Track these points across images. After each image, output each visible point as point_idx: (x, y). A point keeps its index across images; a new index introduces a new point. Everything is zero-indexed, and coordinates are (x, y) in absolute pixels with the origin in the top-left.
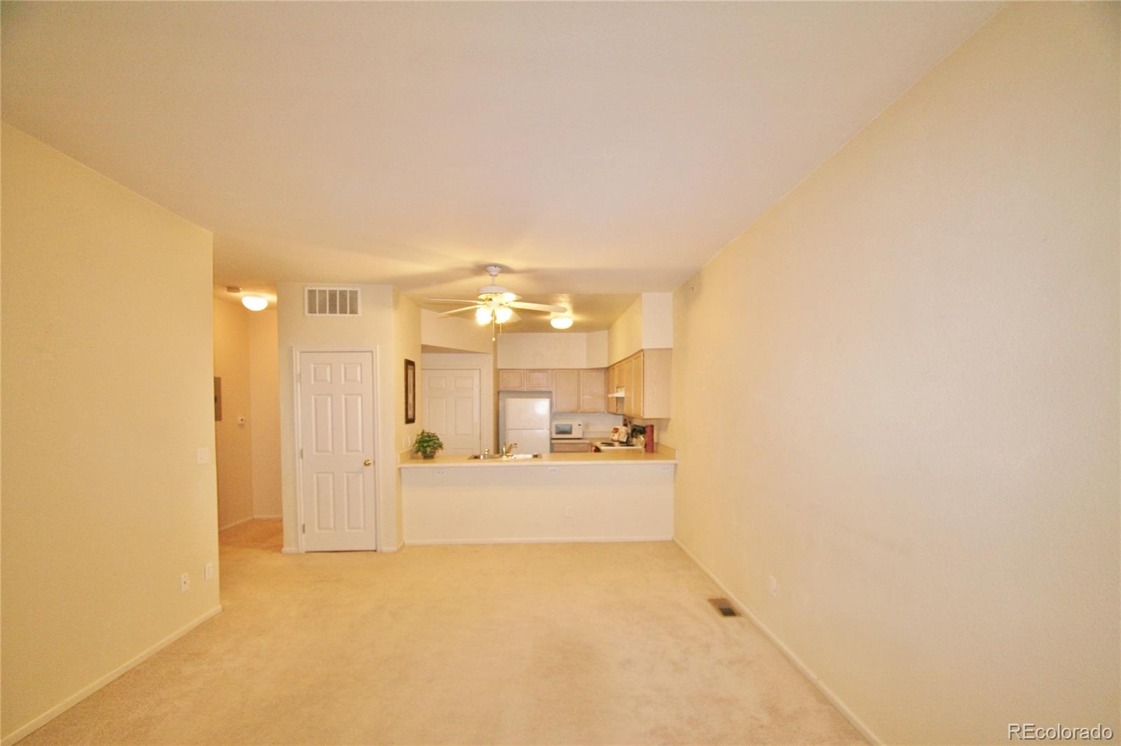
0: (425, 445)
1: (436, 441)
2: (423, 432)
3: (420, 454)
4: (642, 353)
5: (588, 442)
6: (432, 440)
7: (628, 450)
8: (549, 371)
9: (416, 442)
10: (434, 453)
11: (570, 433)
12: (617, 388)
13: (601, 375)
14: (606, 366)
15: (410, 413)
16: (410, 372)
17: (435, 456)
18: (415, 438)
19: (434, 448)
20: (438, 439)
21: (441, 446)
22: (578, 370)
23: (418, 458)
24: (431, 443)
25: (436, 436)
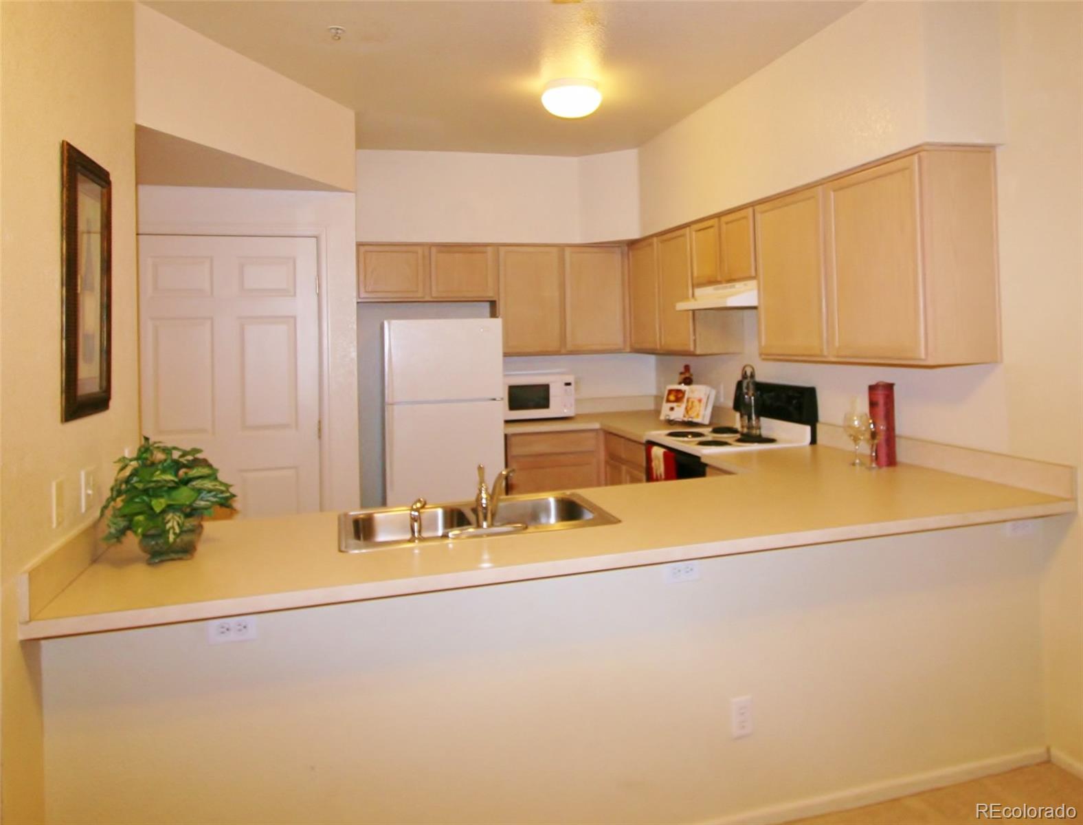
0: (158, 504)
1: (208, 484)
2: (146, 448)
3: (132, 541)
4: (916, 157)
5: (597, 426)
6: (186, 482)
7: (761, 454)
8: (489, 249)
9: (117, 492)
10: (197, 530)
11: (545, 404)
12: (693, 287)
13: (616, 258)
14: (635, 235)
15: (88, 372)
16: (89, 210)
17: (201, 548)
18: (110, 476)
19: (191, 512)
20: (213, 476)
21: (226, 504)
22: (561, 247)
23: (124, 562)
24: (184, 495)
25: (205, 463)
